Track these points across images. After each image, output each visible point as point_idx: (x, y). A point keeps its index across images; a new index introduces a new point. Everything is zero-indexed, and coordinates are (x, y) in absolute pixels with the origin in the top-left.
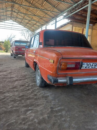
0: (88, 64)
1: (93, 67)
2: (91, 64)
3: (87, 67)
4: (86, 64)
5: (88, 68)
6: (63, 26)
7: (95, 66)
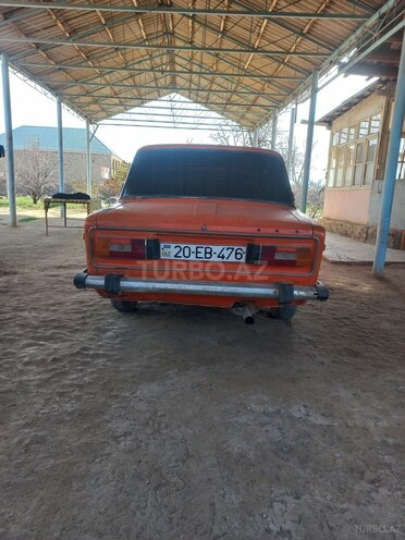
0: (182, 246)
1: (199, 255)
2: (193, 248)
3: (181, 254)
4: (173, 246)
5: (183, 258)
6: (355, 104)
7: (208, 255)
